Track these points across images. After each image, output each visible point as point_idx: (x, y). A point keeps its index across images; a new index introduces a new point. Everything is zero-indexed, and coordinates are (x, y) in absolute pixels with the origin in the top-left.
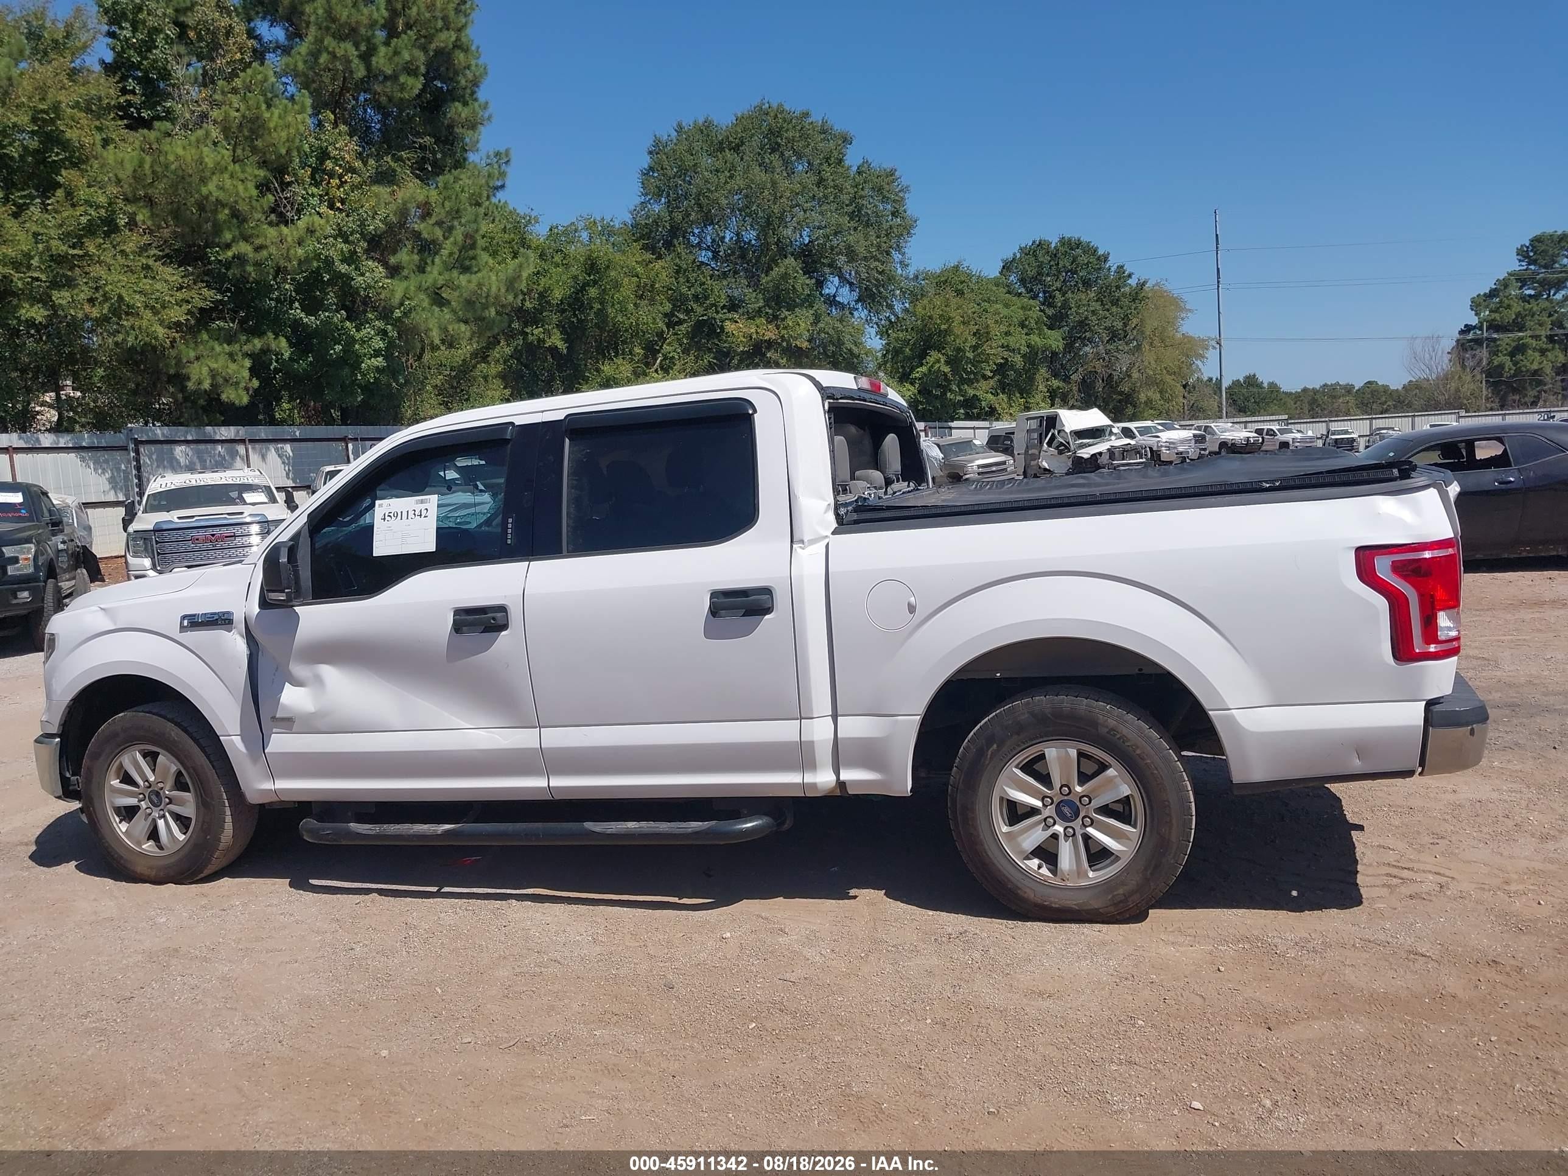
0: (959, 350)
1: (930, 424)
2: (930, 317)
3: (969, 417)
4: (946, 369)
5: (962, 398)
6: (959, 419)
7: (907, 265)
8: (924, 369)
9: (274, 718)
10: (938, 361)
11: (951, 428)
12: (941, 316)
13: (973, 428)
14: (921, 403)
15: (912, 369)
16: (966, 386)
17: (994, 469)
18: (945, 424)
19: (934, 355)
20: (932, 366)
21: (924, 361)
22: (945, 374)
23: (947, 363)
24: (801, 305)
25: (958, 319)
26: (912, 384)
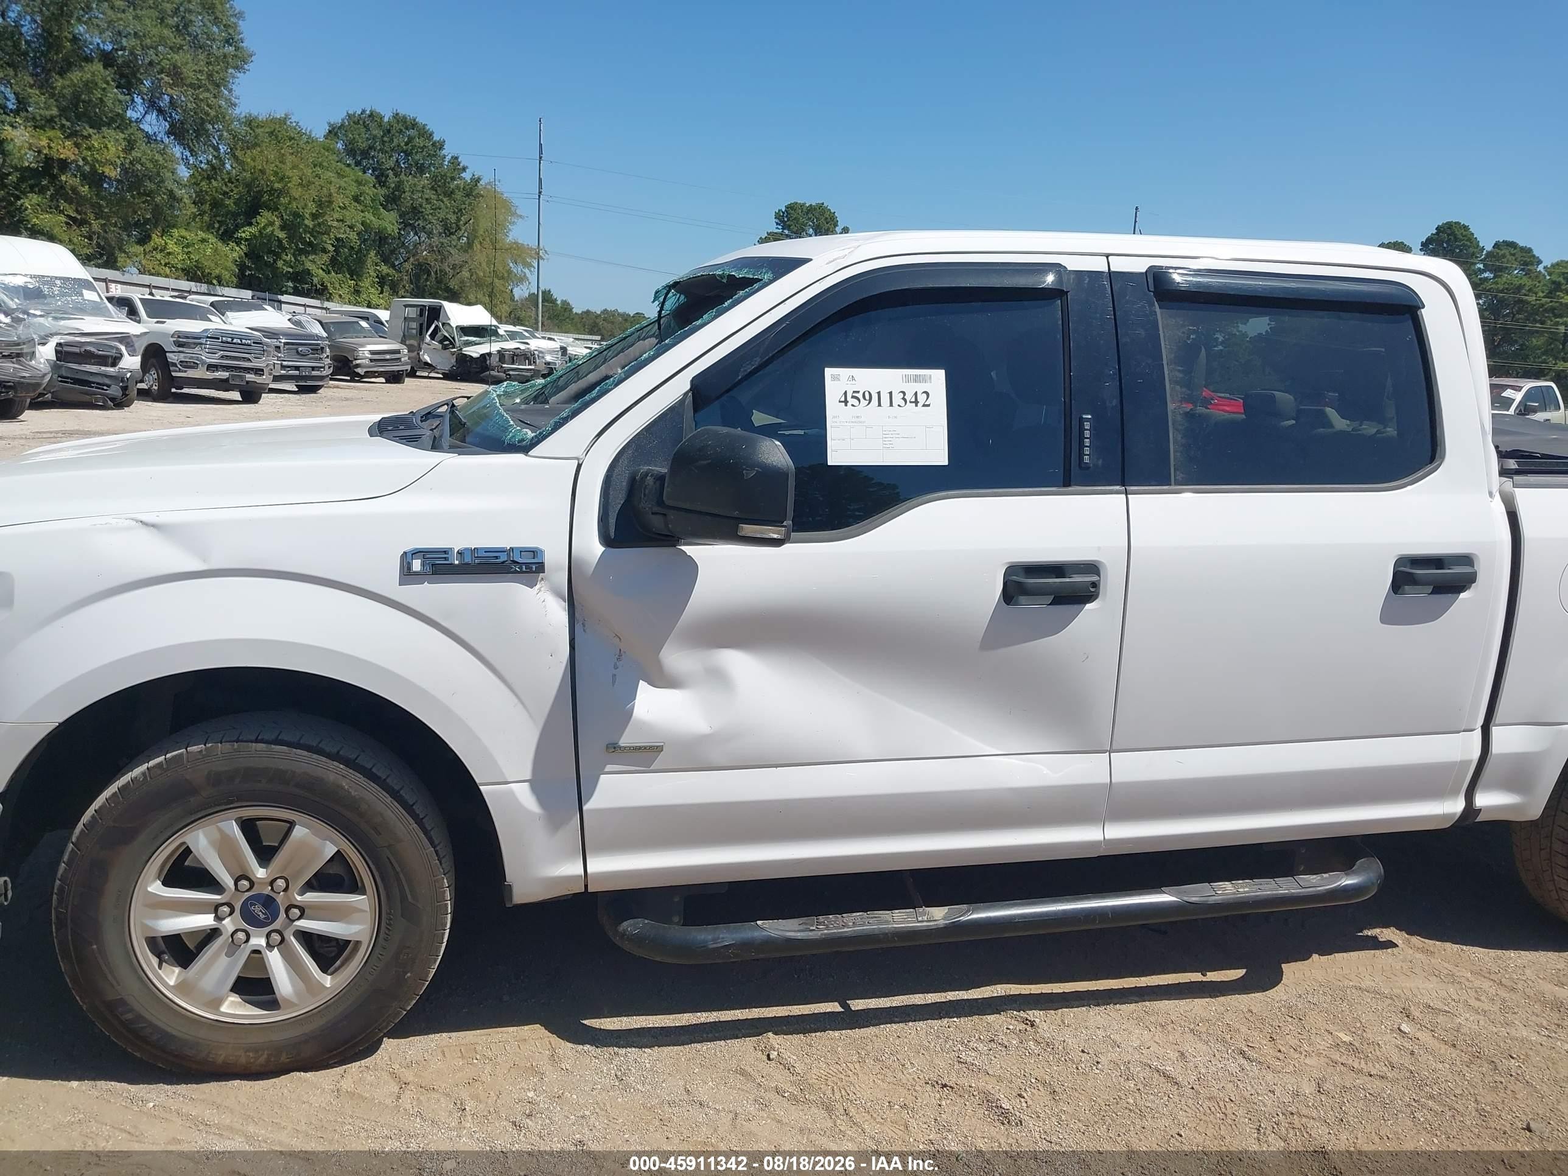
0: (296, 215)
1: (259, 294)
2: (263, 172)
3: (297, 292)
4: (282, 235)
5: (291, 270)
6: (287, 293)
7: (235, 105)
8: (253, 230)
9: (613, 747)
10: (272, 224)
11: (280, 302)
12: (276, 174)
13: (304, 305)
14: (250, 269)
15: (237, 227)
16: (304, 258)
17: (388, 357)
18: (274, 297)
19: (265, 217)
20: (264, 228)
21: (254, 221)
22: (279, 240)
23: (282, 228)
24: (109, 125)
25: (296, 180)
26: (238, 244)
